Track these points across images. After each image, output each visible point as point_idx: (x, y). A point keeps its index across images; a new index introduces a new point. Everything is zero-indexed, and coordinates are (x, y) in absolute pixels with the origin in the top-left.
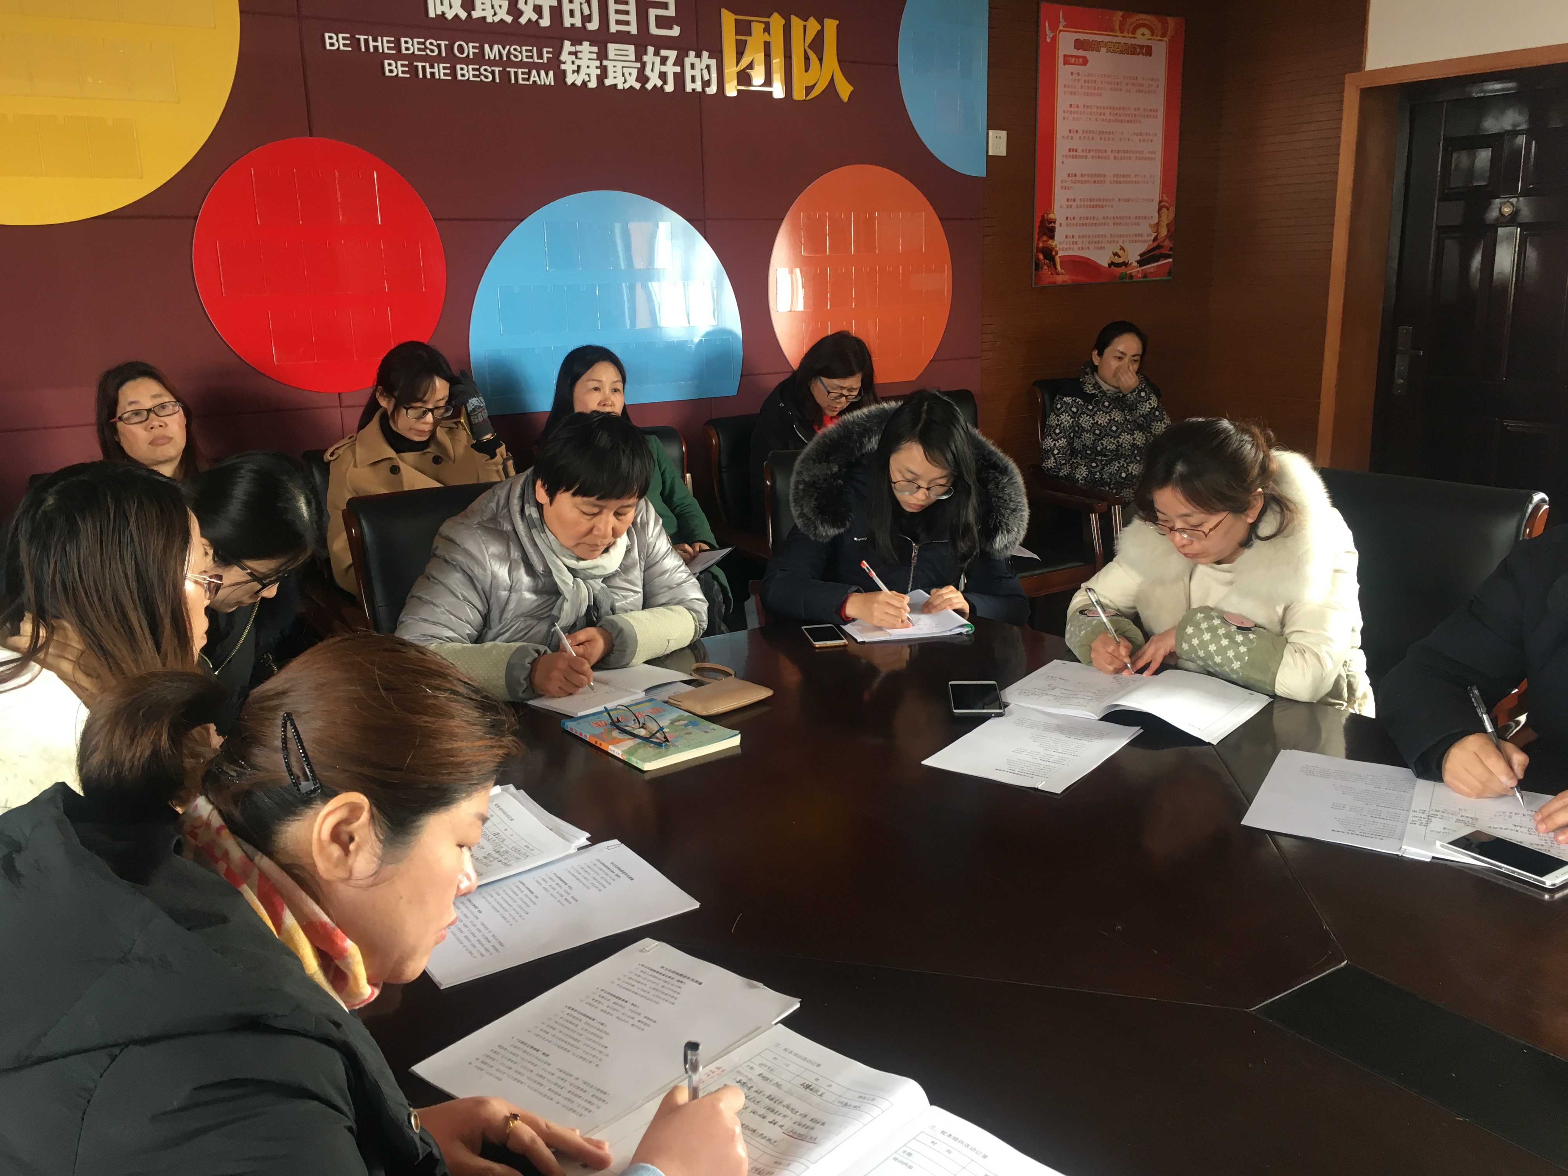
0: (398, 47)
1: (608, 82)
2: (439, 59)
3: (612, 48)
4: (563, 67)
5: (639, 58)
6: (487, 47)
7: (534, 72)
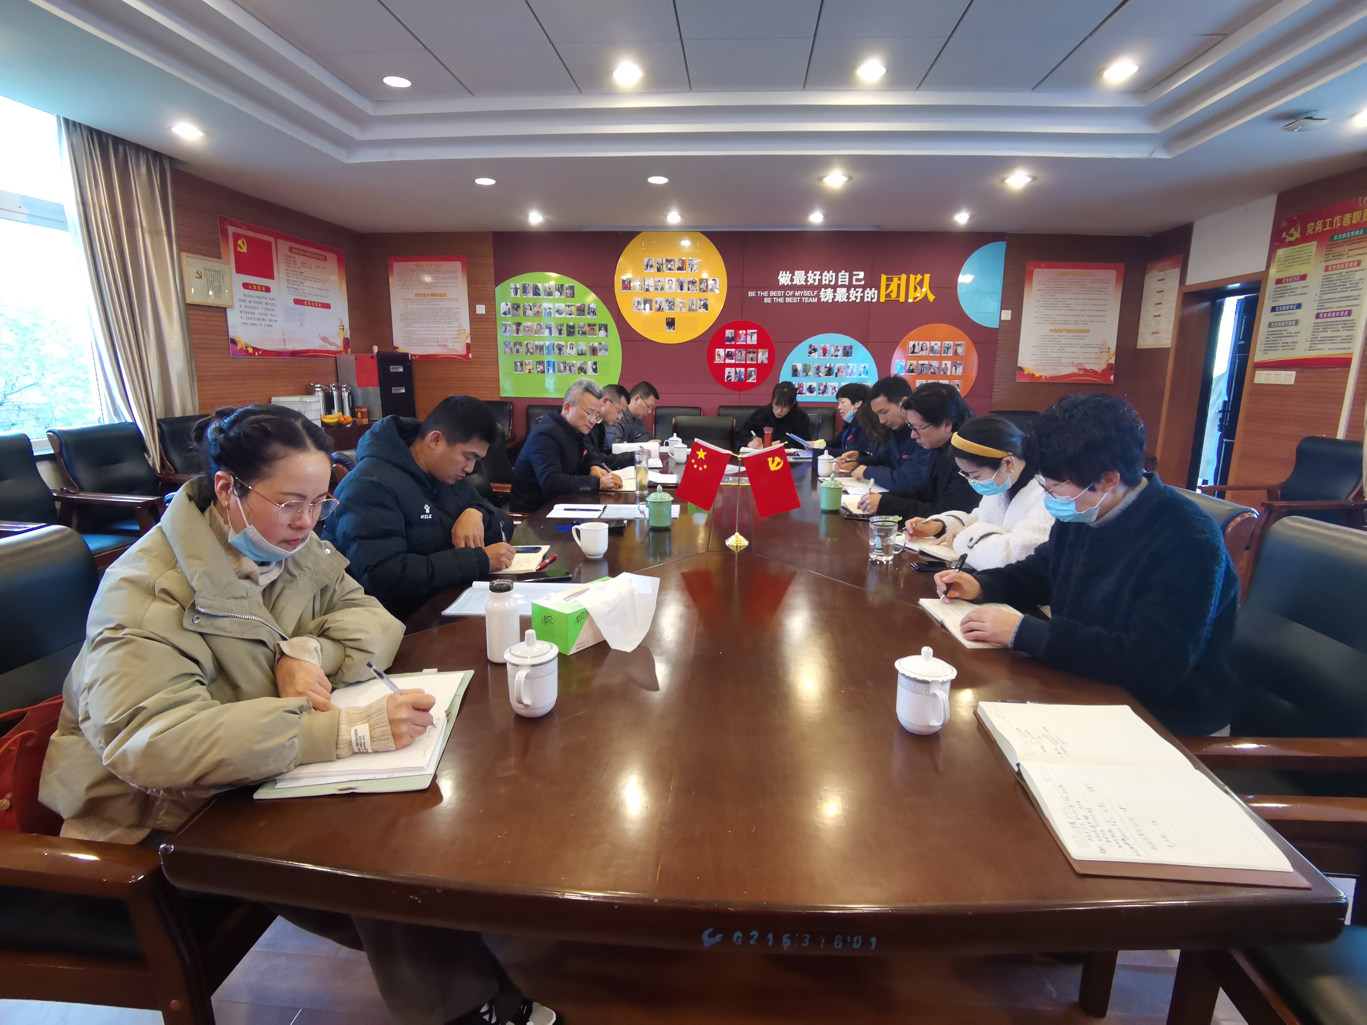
0: (769, 294)
1: (836, 300)
2: (781, 297)
3: (838, 289)
4: (820, 296)
5: (848, 291)
6: (796, 292)
7: (811, 298)
